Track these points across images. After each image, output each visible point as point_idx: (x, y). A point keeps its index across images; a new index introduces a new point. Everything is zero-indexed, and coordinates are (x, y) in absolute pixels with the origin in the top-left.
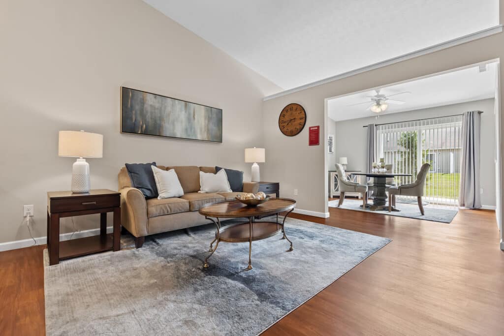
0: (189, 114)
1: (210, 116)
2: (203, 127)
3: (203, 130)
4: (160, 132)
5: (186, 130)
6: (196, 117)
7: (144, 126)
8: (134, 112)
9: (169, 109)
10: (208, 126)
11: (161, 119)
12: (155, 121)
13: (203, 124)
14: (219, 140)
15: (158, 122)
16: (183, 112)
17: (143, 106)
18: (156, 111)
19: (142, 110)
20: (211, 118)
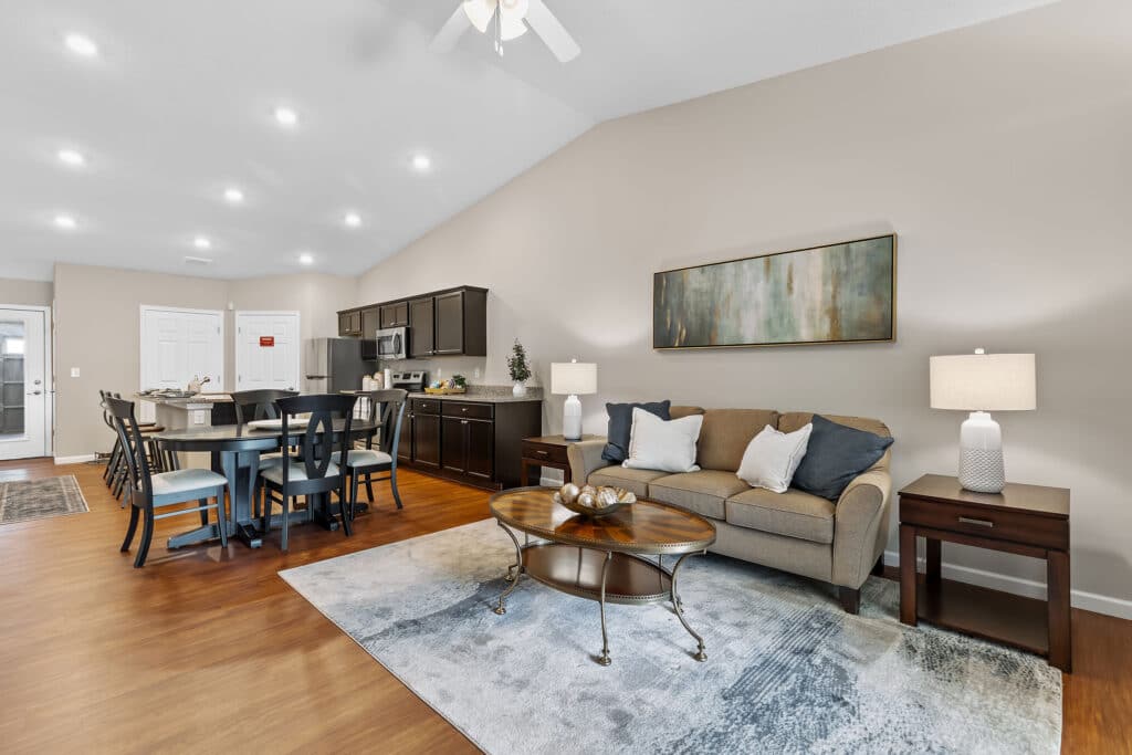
0: (777, 283)
1: (844, 268)
2: (818, 305)
3: (818, 314)
4: (710, 339)
5: (769, 323)
6: (796, 285)
7: (684, 332)
8: (669, 311)
9: (728, 286)
10: (834, 297)
11: (713, 311)
12: (703, 320)
13: (818, 297)
14: (884, 332)
15: (708, 319)
16: (762, 283)
17: (683, 297)
18: (704, 298)
19: (680, 304)
20: (847, 274)
